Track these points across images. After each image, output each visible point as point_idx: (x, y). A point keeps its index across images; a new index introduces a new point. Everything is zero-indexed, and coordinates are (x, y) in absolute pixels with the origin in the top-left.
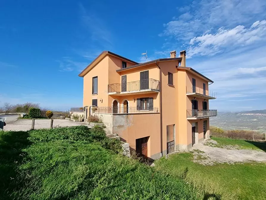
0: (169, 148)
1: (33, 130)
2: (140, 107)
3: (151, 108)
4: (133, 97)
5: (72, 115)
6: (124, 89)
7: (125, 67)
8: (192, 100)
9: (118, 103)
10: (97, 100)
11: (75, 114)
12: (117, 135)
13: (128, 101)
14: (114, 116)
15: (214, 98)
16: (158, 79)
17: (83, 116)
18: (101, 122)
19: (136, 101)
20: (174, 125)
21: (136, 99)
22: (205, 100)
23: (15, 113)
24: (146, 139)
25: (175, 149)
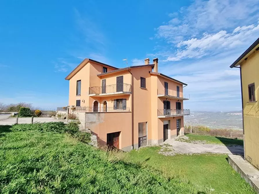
0: (141, 142)
1: (16, 124)
2: (116, 107)
3: (125, 107)
4: (111, 98)
5: (57, 113)
6: (104, 91)
7: (105, 71)
8: (164, 101)
9: (99, 104)
10: (80, 100)
11: (60, 112)
12: (89, 130)
13: (107, 102)
14: (86, 114)
15: (187, 99)
16: (130, 83)
17: (65, 115)
18: (78, 119)
19: (113, 102)
20: (147, 122)
21: (113, 100)
22: (179, 100)
23: (8, 113)
24: (117, 134)
25: (147, 144)
